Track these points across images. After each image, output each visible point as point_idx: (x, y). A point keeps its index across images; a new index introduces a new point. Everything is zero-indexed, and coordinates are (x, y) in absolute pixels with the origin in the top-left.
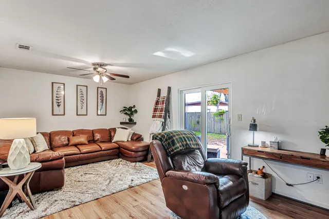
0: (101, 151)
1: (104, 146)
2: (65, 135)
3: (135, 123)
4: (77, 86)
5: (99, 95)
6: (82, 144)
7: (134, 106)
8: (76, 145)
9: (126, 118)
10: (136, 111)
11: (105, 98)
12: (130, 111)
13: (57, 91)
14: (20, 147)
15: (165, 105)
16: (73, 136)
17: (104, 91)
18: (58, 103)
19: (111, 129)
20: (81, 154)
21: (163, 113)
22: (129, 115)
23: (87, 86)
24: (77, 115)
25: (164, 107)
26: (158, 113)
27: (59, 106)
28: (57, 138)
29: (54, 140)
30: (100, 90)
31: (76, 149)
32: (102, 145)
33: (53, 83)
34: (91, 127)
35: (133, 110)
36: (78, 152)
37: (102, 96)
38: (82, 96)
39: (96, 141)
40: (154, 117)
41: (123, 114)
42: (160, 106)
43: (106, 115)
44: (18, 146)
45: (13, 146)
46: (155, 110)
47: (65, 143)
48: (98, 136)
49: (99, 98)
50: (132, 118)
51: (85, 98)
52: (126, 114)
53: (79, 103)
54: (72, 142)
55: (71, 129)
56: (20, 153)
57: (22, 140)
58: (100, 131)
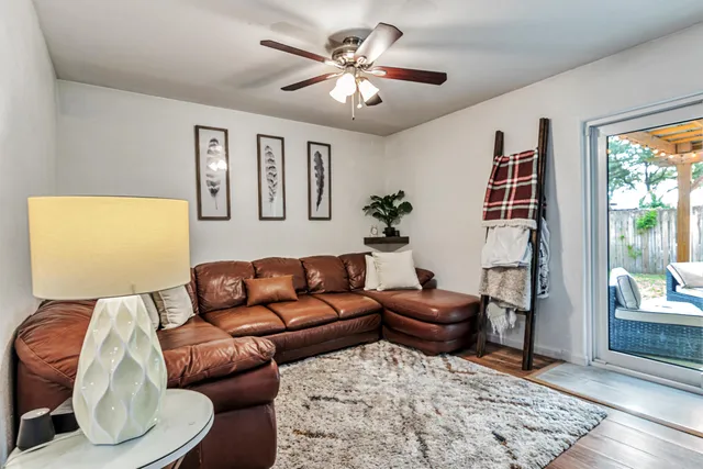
0: (339, 319)
1: (344, 305)
2: (234, 275)
3: (406, 241)
4: (259, 136)
5: (313, 164)
6: (283, 300)
7: (401, 194)
8: (267, 303)
9: (377, 228)
10: (407, 208)
11: (326, 173)
12: (389, 208)
13: (209, 152)
14: (125, 334)
15: (534, 176)
16: (256, 276)
17: (323, 151)
18: (213, 184)
19: (344, 256)
20: (287, 329)
21: (533, 200)
22: (385, 217)
23: (282, 139)
24: (261, 218)
25: (534, 182)
26: (507, 204)
27: (214, 192)
28: (215, 282)
29: (208, 290)
30: (314, 149)
31: (272, 316)
32: (335, 301)
33: (197, 128)
34: (297, 253)
35: (397, 204)
36: (278, 324)
37: (320, 166)
38: (269, 165)
39: (314, 290)
40: (489, 216)
41: (370, 217)
42: (512, 183)
43: (329, 218)
44: (119, 332)
45: (96, 332)
46: (494, 195)
47: (237, 297)
48: (316, 278)
49: (313, 172)
50: (393, 226)
51: (279, 171)
52: (377, 215)
53: (265, 184)
54: (256, 295)
55: (248, 257)
56: (128, 365)
57: (134, 303)
58: (321, 262)
